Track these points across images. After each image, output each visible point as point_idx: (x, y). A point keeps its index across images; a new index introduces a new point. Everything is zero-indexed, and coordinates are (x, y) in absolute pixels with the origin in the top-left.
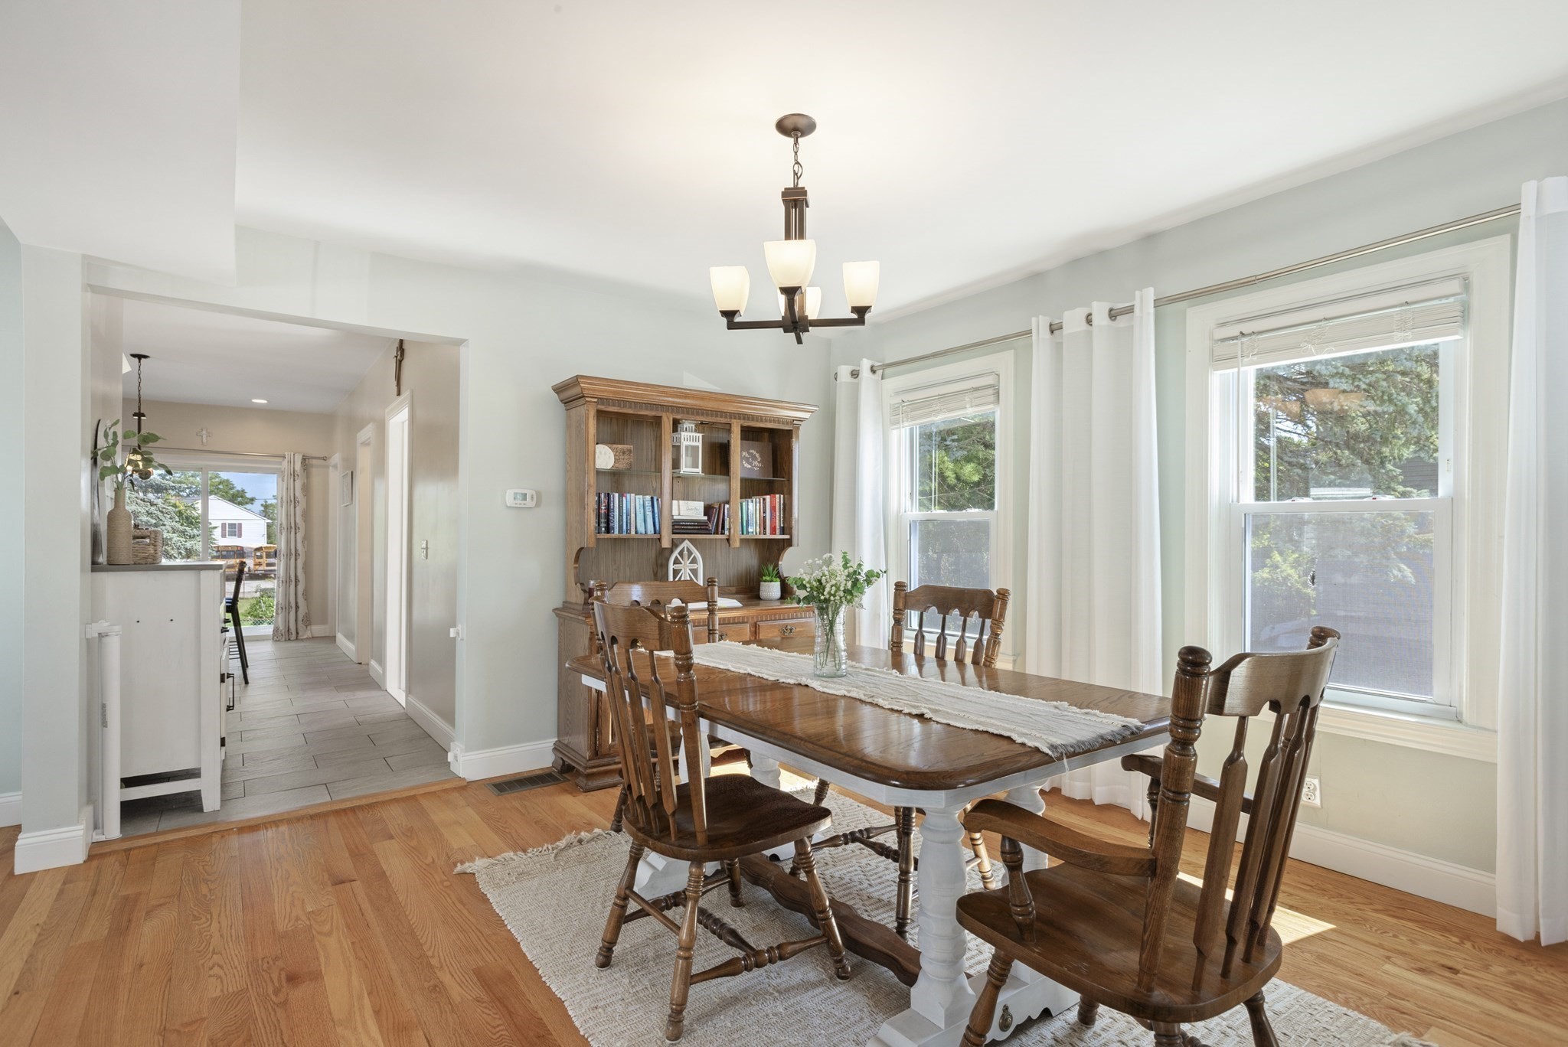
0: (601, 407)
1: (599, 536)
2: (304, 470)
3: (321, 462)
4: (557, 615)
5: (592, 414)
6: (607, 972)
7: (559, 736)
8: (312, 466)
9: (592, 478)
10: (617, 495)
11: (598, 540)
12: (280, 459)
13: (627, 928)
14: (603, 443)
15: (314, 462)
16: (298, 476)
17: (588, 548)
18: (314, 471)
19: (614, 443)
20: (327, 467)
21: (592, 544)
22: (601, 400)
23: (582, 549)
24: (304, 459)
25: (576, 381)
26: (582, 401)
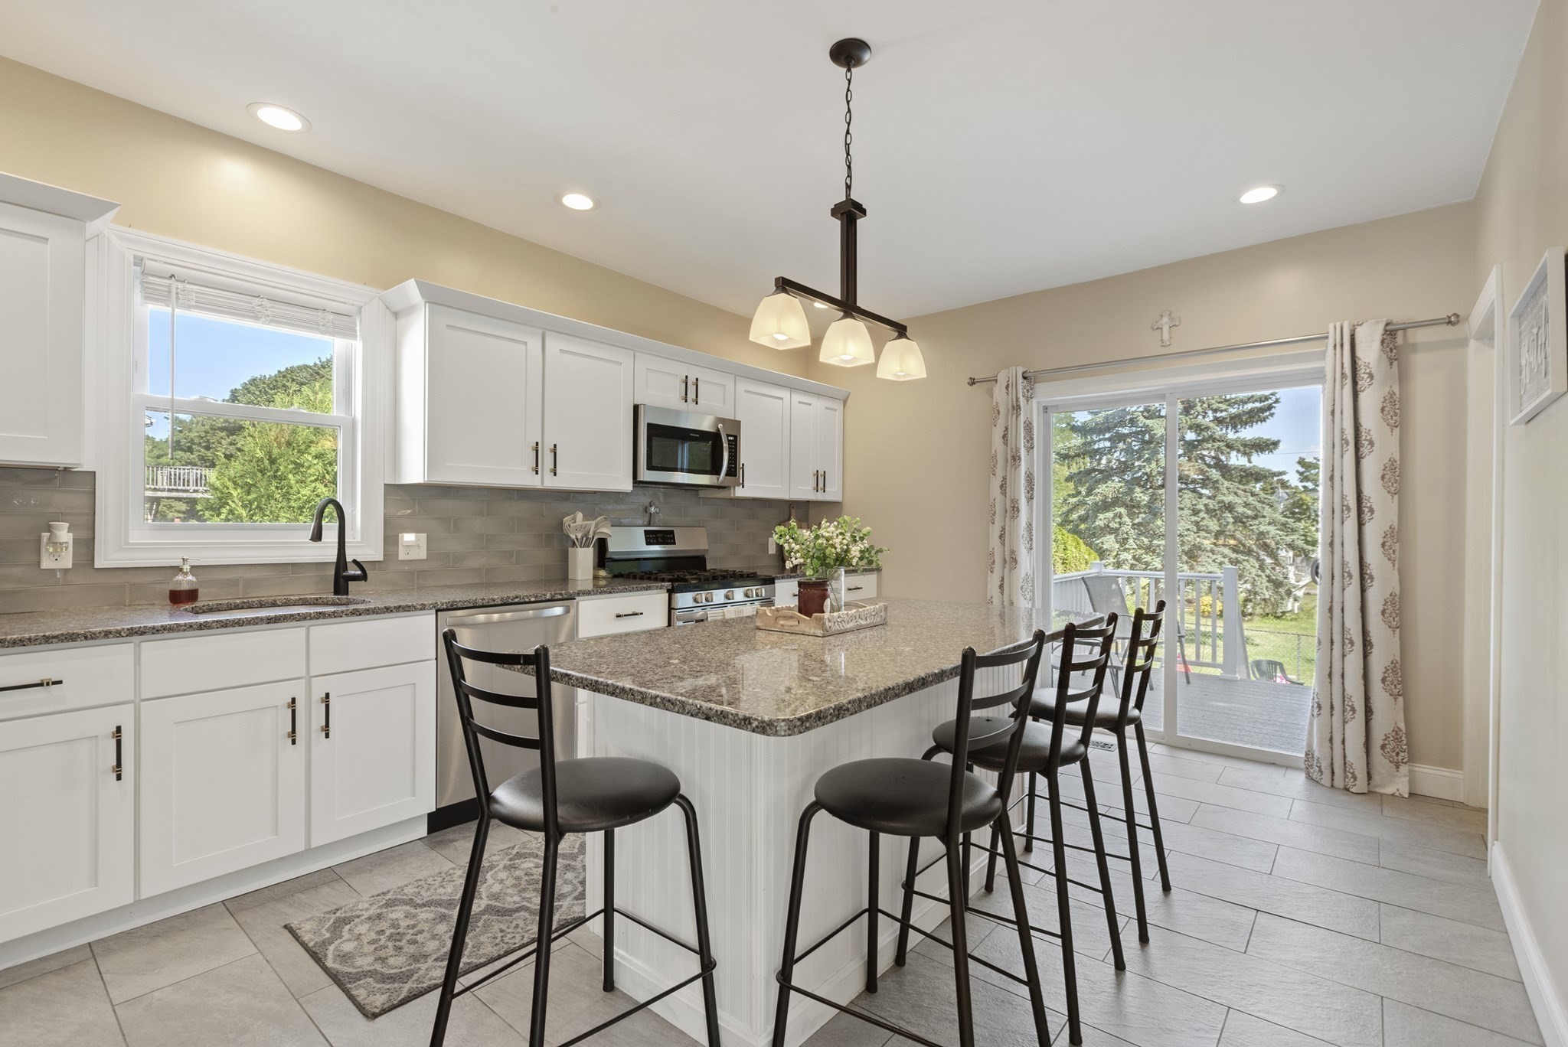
2: (1391, 361)
3: (1445, 333)
8: (1414, 348)
12: (1315, 347)
15: (1421, 336)
16: (1371, 376)
18: (1420, 361)
20: (1462, 343)
24: (1390, 333)
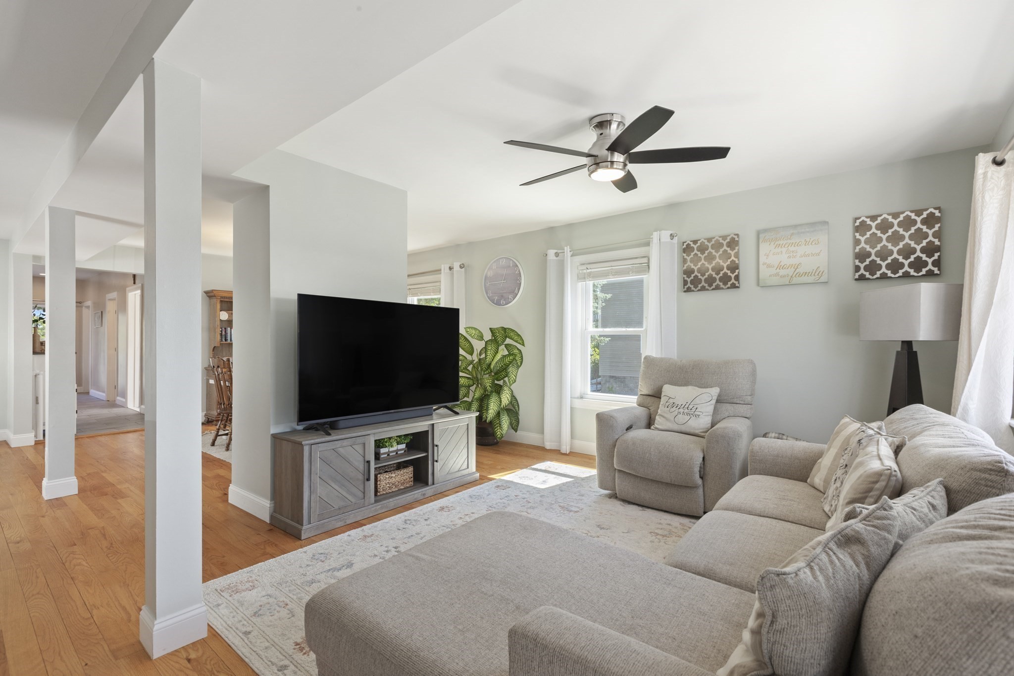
0: (222, 299)
1: (222, 342)
4: (206, 369)
5: (219, 301)
6: (213, 447)
7: (207, 411)
9: (218, 323)
10: (229, 328)
11: (221, 344)
13: (218, 437)
14: (224, 310)
17: (217, 347)
19: (229, 311)
21: (219, 345)
22: (222, 297)
23: (215, 347)
25: (212, 291)
26: (214, 297)
